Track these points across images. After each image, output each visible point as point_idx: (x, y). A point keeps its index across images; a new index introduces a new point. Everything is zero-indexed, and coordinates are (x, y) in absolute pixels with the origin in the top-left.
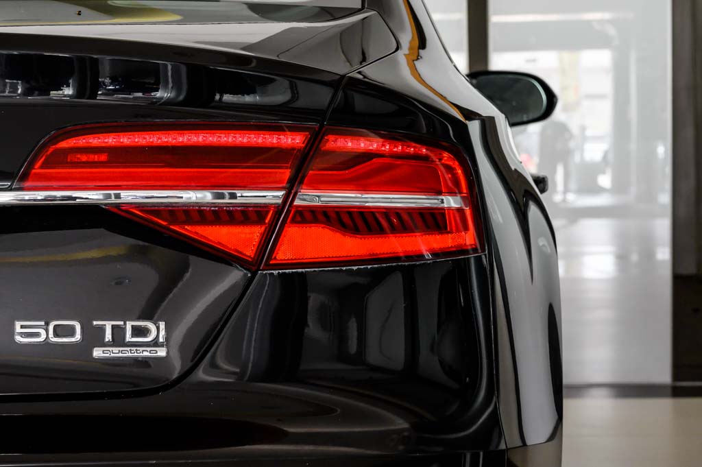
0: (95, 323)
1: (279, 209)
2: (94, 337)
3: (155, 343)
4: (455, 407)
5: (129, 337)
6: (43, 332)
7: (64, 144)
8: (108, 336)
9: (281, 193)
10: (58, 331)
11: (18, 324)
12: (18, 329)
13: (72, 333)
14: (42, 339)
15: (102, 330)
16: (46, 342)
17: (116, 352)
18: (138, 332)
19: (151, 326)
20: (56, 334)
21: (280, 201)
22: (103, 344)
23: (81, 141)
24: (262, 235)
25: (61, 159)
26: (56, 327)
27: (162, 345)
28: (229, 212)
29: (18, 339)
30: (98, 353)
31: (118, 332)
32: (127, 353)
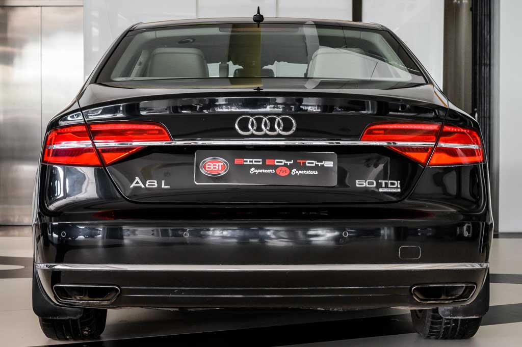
0: (380, 181)
1: (432, 149)
2: (379, 185)
3: (397, 188)
4: (474, 206)
5: (389, 186)
6: (365, 184)
7: (374, 127)
8: (383, 186)
9: (434, 143)
10: (369, 183)
11: (357, 181)
12: (357, 183)
13: (373, 184)
14: (364, 186)
15: (381, 183)
16: (365, 187)
17: (386, 190)
18: (392, 184)
19: (396, 182)
20: (368, 184)
21: (433, 146)
22: (382, 187)
23: (378, 127)
24: (427, 156)
25: (371, 132)
26: (368, 182)
27: (399, 188)
28: (420, 149)
29: (357, 185)
30: (381, 190)
31: (386, 184)
32: (390, 190)
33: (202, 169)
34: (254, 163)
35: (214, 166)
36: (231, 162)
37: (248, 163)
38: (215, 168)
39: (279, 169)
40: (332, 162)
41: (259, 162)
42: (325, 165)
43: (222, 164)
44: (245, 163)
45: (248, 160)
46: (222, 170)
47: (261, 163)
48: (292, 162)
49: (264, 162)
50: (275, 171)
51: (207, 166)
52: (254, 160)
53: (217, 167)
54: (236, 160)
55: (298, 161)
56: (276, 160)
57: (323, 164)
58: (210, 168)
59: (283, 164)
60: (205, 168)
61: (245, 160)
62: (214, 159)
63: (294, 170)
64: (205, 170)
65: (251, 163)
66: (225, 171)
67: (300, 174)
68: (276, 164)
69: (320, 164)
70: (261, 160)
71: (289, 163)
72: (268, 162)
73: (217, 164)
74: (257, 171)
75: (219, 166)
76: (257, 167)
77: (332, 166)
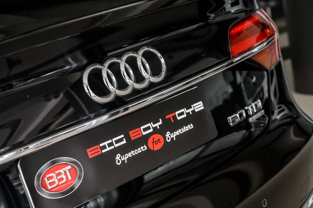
33: (41, 191)
34: (116, 145)
35: (59, 177)
36: (83, 157)
37: (108, 149)
38: (62, 179)
39: (150, 141)
40: (201, 102)
41: (121, 140)
42: (196, 111)
43: (69, 167)
44: (104, 151)
45: (106, 143)
46: (73, 179)
47: (124, 142)
48: (161, 123)
49: (127, 137)
50: (147, 146)
51: (48, 182)
52: (114, 140)
53: (64, 177)
54: (88, 150)
55: (167, 117)
56: (142, 128)
57: (192, 109)
58: (53, 183)
59: (151, 130)
60: (45, 187)
61: (101, 145)
62: (53, 163)
63: (168, 134)
64: (48, 190)
65: (112, 147)
66: (80, 178)
67: (177, 136)
68: (144, 133)
69: (190, 111)
70: (122, 136)
71: (157, 125)
72: (134, 135)
73: (61, 171)
74: (125, 158)
75: (65, 172)
76: (123, 150)
77: (203, 108)
